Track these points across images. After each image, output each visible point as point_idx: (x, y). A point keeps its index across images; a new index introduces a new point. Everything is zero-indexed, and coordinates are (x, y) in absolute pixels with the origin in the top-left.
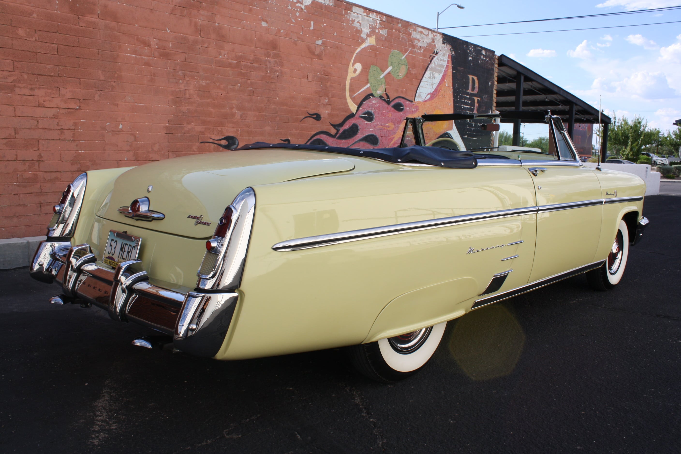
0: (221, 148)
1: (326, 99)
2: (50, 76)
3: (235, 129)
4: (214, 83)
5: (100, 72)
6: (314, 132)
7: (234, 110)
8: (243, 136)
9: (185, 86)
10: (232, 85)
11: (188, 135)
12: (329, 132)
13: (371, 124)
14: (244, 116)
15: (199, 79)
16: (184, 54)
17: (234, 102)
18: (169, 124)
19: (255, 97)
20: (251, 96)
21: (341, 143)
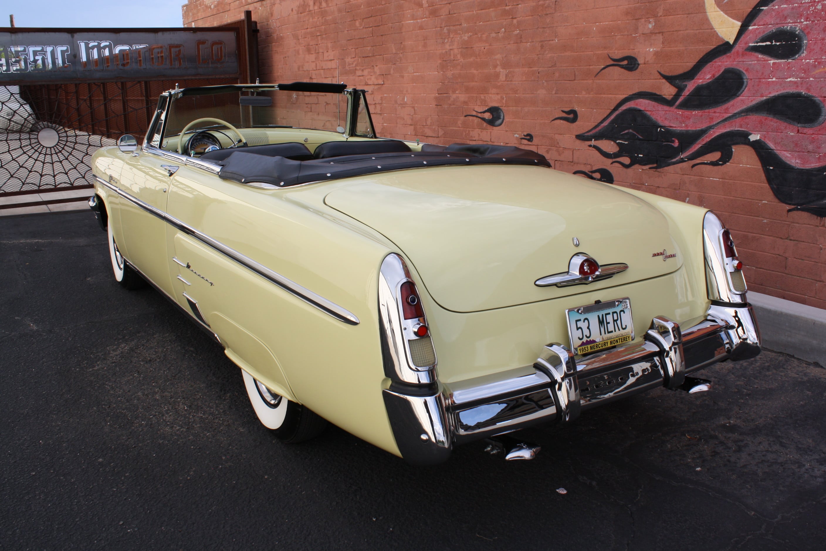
0: (485, 124)
1: (650, 22)
2: (369, 57)
3: (499, 97)
4: (476, 34)
5: (393, 45)
6: (623, 94)
7: (499, 69)
8: (509, 106)
9: (450, 46)
10: (495, 33)
11: (453, 106)
12: (658, 94)
13: (789, 63)
14: (510, 75)
15: (461, 33)
16: (448, 5)
17: (498, 56)
18: (438, 94)
19: (523, 44)
20: (518, 43)
21: (688, 118)
